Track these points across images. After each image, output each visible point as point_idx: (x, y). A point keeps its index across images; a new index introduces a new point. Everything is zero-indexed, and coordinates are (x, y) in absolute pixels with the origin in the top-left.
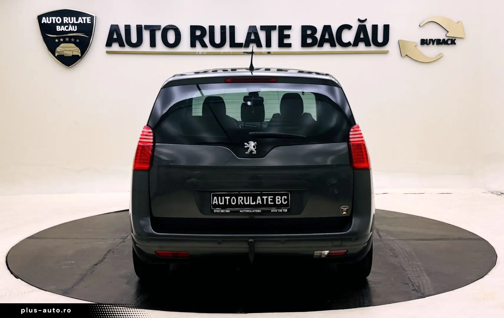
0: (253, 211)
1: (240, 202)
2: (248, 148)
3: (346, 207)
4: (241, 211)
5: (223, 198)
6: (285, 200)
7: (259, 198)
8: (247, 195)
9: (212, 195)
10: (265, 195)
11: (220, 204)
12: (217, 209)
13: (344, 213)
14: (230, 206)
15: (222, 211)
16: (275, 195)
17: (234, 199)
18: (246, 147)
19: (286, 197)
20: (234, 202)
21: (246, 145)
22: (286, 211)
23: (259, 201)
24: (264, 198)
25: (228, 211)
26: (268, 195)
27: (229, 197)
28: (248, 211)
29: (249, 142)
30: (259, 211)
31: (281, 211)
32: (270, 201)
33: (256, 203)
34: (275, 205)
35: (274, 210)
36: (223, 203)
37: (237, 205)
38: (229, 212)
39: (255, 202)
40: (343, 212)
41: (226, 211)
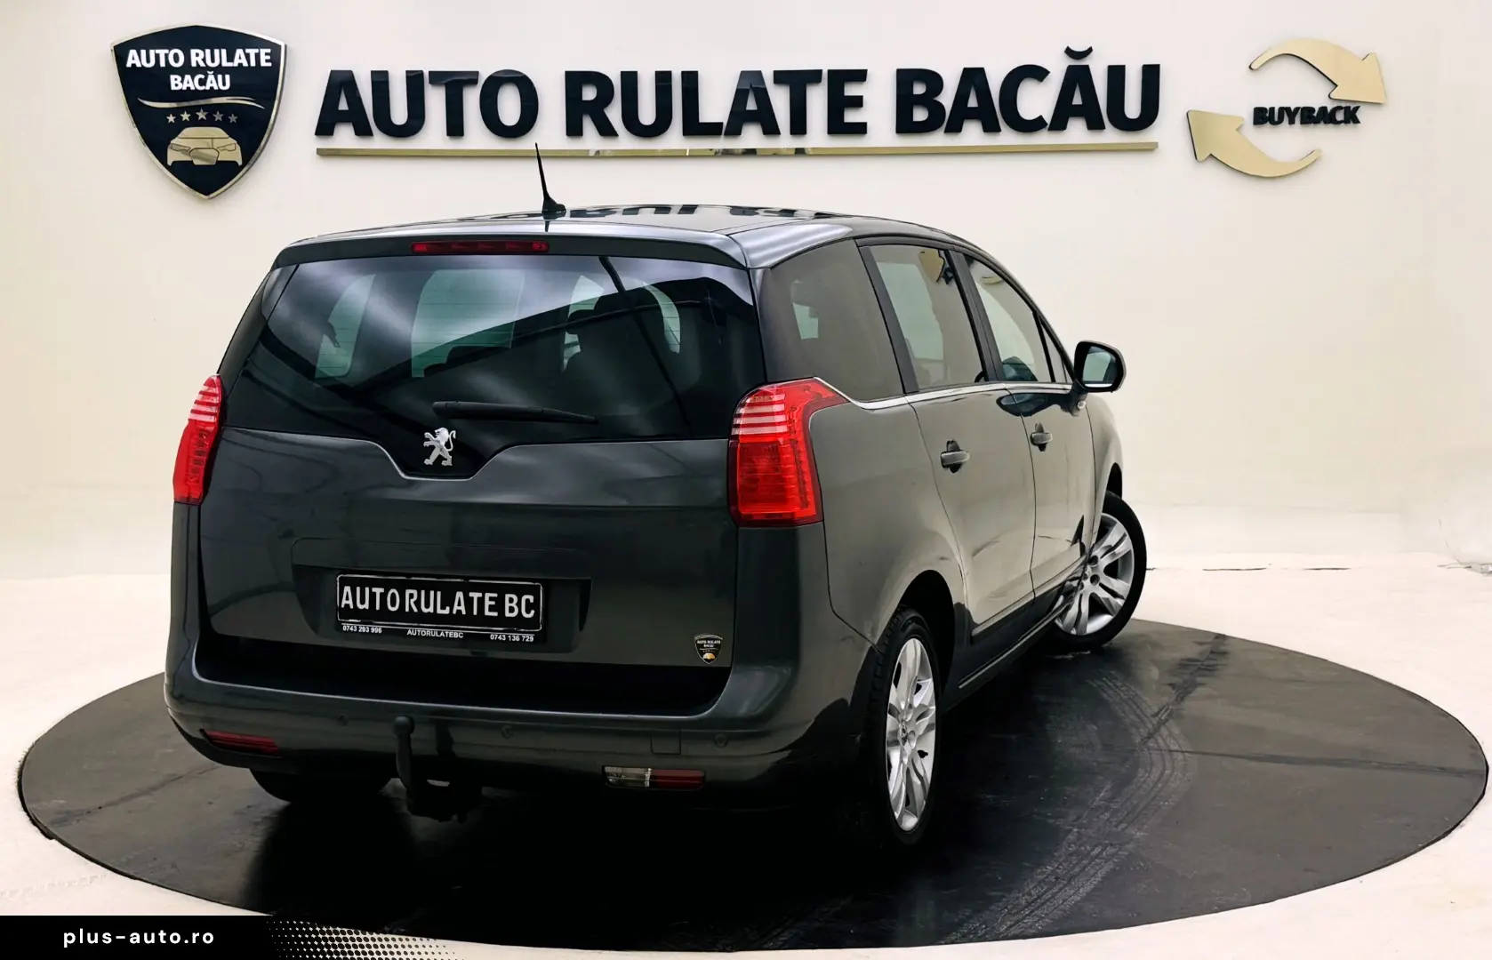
0: (442, 634)
1: (410, 606)
2: (432, 448)
3: (714, 640)
4: (409, 632)
5: (367, 589)
6: (529, 607)
7: (460, 595)
8: (428, 587)
9: (338, 579)
10: (476, 588)
11: (360, 607)
12: (350, 620)
13: (708, 656)
14: (384, 615)
15: (363, 629)
16: (502, 591)
17: (393, 596)
18: (426, 444)
19: (531, 598)
20: (393, 604)
21: (428, 440)
22: (532, 639)
23: (459, 605)
24: (472, 598)
25: (377, 630)
26: (484, 589)
27: (382, 590)
28: (428, 632)
29: (436, 431)
30: (456, 635)
31: (518, 639)
32: (490, 606)
33: (451, 610)
34: (501, 621)
35: (497, 635)
36: (366, 606)
37: (401, 615)
38: (380, 631)
39: (448, 608)
40: (702, 654)
41: (373, 630)
